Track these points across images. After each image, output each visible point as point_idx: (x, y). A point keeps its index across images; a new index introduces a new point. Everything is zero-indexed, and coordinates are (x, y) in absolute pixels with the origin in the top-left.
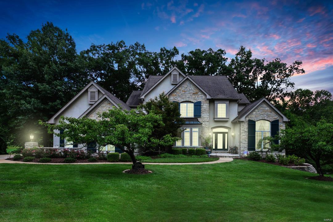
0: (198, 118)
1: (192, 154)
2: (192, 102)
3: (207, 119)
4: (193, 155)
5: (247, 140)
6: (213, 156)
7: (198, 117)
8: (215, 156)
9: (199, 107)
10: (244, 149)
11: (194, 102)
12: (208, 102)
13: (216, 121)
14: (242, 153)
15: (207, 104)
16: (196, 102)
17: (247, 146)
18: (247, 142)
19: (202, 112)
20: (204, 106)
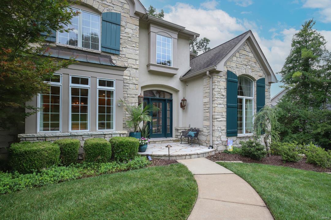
0: (113, 57)
1: (99, 161)
2: (96, 11)
3: (133, 62)
4: (103, 161)
5: (225, 114)
6: (159, 156)
7: (113, 54)
8: (165, 156)
9: (115, 26)
10: (221, 134)
11: (101, 10)
12: (137, 23)
13: (152, 73)
14: (217, 142)
15: (134, 27)
16: (106, 11)
17: (224, 128)
18: (225, 119)
19: (121, 41)
20: (127, 30)
